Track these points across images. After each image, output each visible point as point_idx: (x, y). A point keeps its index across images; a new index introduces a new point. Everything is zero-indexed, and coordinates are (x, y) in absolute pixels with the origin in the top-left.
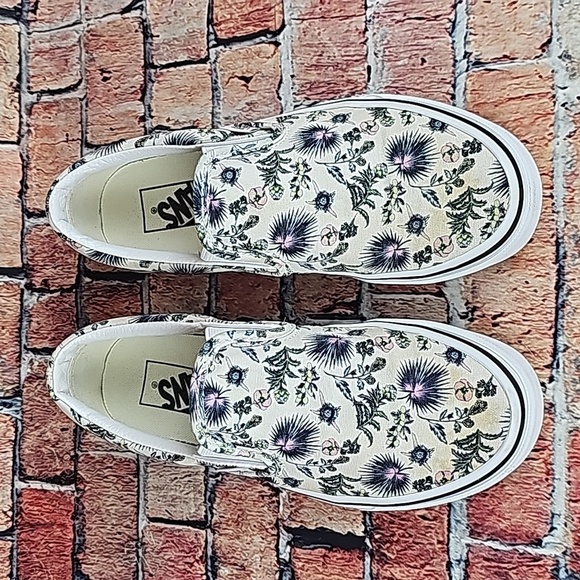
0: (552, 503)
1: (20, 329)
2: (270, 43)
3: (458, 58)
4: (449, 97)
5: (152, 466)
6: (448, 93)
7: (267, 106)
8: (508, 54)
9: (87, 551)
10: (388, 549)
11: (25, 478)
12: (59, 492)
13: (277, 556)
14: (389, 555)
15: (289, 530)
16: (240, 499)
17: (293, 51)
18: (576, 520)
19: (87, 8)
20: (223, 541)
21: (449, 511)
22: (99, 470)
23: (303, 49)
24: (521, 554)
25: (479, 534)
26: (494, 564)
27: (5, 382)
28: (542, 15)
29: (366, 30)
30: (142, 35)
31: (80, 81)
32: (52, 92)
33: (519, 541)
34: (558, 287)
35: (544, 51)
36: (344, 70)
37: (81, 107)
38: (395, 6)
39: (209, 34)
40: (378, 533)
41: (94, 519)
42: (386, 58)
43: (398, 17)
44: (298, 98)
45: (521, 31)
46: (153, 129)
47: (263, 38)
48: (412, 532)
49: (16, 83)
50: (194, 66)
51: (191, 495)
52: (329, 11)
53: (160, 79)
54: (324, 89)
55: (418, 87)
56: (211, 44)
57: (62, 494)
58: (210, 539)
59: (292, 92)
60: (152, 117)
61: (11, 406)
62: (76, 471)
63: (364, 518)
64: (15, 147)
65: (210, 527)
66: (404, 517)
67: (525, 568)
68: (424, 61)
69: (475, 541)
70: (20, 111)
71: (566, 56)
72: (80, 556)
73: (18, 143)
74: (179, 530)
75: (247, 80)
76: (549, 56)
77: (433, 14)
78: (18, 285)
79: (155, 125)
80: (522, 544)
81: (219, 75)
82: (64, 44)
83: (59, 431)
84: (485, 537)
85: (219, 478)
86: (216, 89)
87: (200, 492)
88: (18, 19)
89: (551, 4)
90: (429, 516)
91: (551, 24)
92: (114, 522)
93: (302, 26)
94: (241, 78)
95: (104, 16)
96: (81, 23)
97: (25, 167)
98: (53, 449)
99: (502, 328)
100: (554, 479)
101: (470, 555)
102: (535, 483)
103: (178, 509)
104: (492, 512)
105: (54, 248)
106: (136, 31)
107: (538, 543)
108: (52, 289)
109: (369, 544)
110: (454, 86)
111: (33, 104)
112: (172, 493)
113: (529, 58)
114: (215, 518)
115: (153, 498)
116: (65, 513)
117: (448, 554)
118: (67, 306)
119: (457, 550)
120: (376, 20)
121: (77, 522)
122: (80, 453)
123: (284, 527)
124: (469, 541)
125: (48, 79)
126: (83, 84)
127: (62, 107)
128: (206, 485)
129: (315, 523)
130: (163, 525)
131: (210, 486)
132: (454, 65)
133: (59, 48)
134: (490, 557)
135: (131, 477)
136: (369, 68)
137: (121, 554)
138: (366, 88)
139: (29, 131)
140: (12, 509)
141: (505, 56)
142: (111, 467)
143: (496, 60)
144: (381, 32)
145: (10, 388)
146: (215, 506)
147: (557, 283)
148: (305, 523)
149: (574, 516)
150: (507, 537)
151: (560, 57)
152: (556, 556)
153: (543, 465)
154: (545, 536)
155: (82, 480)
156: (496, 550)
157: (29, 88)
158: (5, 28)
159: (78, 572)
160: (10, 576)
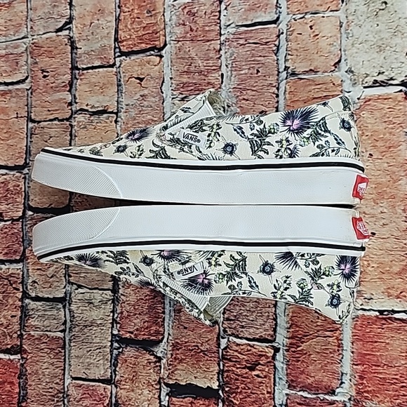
0: (342, 366)
2: (156, 56)
3: (280, 70)
4: (275, 96)
5: (74, 342)
6: (274, 93)
7: (154, 97)
8: (313, 68)
9: (29, 400)
10: (234, 397)
12: (10, 359)
13: (160, 403)
14: (235, 401)
15: (167, 385)
16: (135, 364)
17: (171, 62)
18: (357, 377)
19: (32, 28)
20: (122, 393)
21: (275, 372)
22: (37, 344)
23: (178, 60)
24: (321, 400)
25: (294, 387)
28: (335, 44)
29: (221, 49)
30: (70, 48)
31: (27, 77)
32: (7, 84)
33: (320, 391)
35: (336, 67)
36: (205, 76)
37: (28, 94)
38: (240, 34)
39: (115, 48)
40: (227, 387)
41: (33, 378)
42: (233, 69)
43: (242, 42)
44: (175, 93)
45: (322, 54)
46: (77, 111)
47: (152, 52)
48: (250, 386)
50: (105, 69)
51: (101, 362)
52: (196, 36)
53: (82, 77)
54: (192, 88)
55: (255, 89)
56: (117, 55)
57: (12, 361)
58: (114, 392)
59: (171, 88)
60: (76, 103)
62: (21, 345)
63: (218, 377)
65: (114, 383)
66: (245, 375)
68: (258, 71)
69: (292, 392)
71: (350, 71)
72: (24, 404)
74: (93, 386)
75: (141, 80)
76: (339, 71)
77: (264, 41)
79: (78, 108)
80: (322, 393)
81: (122, 76)
82: (15, 51)
83: (10, 318)
84: (298, 389)
85: (120, 350)
86: (120, 85)
87: (107, 360)
89: (341, 37)
90: (261, 375)
91: (340, 50)
92: (48, 380)
93: (178, 45)
94: (136, 78)
95: (44, 34)
96: (27, 38)
98: (5, 330)
100: (343, 350)
101: (288, 401)
102: (331, 353)
103: (92, 371)
104: (303, 372)
105: (7, 191)
106: (66, 45)
107: (333, 393)
108: (5, 219)
109: (221, 394)
110: (278, 89)
112: (88, 360)
113: (326, 72)
114: (118, 377)
115: (75, 363)
116: (14, 374)
117: (274, 401)
118: (16, 231)
119: (280, 400)
120: (227, 43)
121: (21, 381)
122: (24, 333)
123: (164, 383)
124: (288, 391)
125: (4, 75)
126: (29, 79)
127: (14, 94)
128: (111, 355)
129: (185, 380)
130: (81, 382)
131: (114, 355)
132: (278, 75)
133: (12, 54)
134: (302, 402)
135: (60, 349)
136: (222, 75)
137: (52, 403)
138: (220, 88)
141: (311, 70)
142: (46, 343)
143: (305, 72)
144: (230, 51)
146: (117, 369)
148: (178, 380)
149: (356, 375)
150: (312, 389)
151: (346, 72)
152: (344, 401)
153: (336, 341)
154: (337, 388)
155: (25, 352)
156: (306, 398)
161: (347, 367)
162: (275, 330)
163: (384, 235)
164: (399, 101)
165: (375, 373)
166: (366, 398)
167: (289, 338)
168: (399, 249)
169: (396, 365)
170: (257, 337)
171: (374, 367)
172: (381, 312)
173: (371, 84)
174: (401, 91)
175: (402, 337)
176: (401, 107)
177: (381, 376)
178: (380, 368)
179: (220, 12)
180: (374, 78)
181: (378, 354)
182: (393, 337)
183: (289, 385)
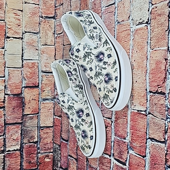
6: (114, 30)
11: (55, 116)
12: (59, 119)
18: (131, 134)
21: (112, 129)
24: (122, 141)
26: (118, 143)
27: (52, 96)
28: (129, 9)
29: (102, 16)
32: (59, 34)
33: (122, 138)
38: (106, 10)
41: (63, 125)
43: (107, 12)
45: (125, 14)
49: (54, 32)
55: (109, 29)
61: (53, 100)
62: (61, 115)
64: (54, 46)
67: (123, 144)
68: (110, 23)
70: (54, 38)
72: (61, 133)
73: (54, 45)
76: (130, 20)
77: (112, 11)
84: (117, 136)
88: (54, 18)
89: (130, 7)
90: (109, 130)
91: (130, 12)
92: (66, 126)
97: (55, 50)
98: (59, 110)
100: (128, 124)
102: (125, 124)
104: (118, 131)
107: (125, 139)
110: (115, 28)
111: (57, 37)
113: (126, 21)
116: (60, 123)
119: (113, 139)
120: (103, 13)
121: (61, 125)
122: (62, 111)
124: (114, 137)
125: (59, 31)
126: (63, 32)
127: (61, 37)
130: (72, 128)
132: (115, 23)
133: (60, 24)
134: (118, 141)
137: (67, 133)
139: (56, 43)
140: (53, 122)
141: (123, 20)
143: (121, 21)
144: (104, 16)
145: (53, 97)
150: (120, 137)
151: (132, 20)
152: (128, 142)
153: (126, 120)
154: (126, 137)
155: (62, 117)
156: (118, 139)
157: (56, 33)
158: (52, 21)
159: (61, 136)
160: (53, 135)
161: (129, 131)
162: (112, 115)
163: (139, 82)
164: (145, 30)
165: (136, 133)
166: (133, 142)
167: (115, 118)
168: (143, 87)
169: (141, 131)
170: (108, 117)
171: (136, 131)
172: (138, 111)
173: (138, 24)
174: (146, 26)
175: (143, 121)
176: (146, 32)
177: (137, 135)
179: (101, 2)
180: (139, 21)
181: (137, 126)
182: (141, 120)
183: (115, 135)
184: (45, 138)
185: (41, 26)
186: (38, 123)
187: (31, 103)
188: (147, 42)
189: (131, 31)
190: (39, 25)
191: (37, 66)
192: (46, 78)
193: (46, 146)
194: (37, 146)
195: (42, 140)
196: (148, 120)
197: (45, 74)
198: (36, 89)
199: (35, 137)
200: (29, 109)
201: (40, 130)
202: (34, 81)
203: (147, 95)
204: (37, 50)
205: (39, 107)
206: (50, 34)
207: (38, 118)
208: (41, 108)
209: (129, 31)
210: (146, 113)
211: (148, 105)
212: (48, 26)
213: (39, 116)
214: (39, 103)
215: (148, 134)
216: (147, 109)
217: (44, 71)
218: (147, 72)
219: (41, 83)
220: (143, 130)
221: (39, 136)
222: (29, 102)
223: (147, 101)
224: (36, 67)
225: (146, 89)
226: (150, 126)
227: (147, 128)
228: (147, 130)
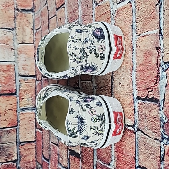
1: (36, 90)
3: (93, 3)
6: (92, 15)
9: (44, 148)
10: (84, 159)
11: (37, 128)
12: (40, 132)
13: (67, 156)
14: (84, 161)
15: (69, 149)
18: (117, 158)
20: (60, 150)
21: (94, 150)
23: (68, 8)
24: (106, 167)
26: (101, 168)
27: (33, 104)
32: (38, 29)
34: (112, 78)
36: (75, 12)
40: (82, 154)
41: (44, 140)
42: (82, 7)
47: (63, 6)
48: (87, 155)
49: (32, 28)
50: (54, 17)
53: (50, 22)
54: (72, 19)
55: (87, 15)
56: (56, 10)
58: (58, 150)
59: (67, 21)
61: (34, 110)
63: (80, 149)
64: (33, 44)
65: (58, 146)
66: (86, 150)
68: (88, 6)
70: (34, 35)
72: (43, 150)
73: (33, 43)
74: (55, 146)
78: (35, 79)
80: (106, 164)
81: (57, 19)
82: (39, 16)
84: (100, 160)
86: (57, 23)
88: (32, 11)
90: (90, 150)
92: (47, 142)
94: (60, 19)
96: (40, 10)
97: (35, 49)
99: (102, 92)
103: (54, 140)
104: (101, 152)
106: (47, 10)
107: (109, 164)
108: (39, 80)
109: (81, 157)
110: (93, 13)
111: (36, 33)
114: (59, 144)
115: (51, 136)
119: (95, 164)
121: (42, 141)
124: (97, 160)
125: (37, 26)
126: (41, 26)
127: (39, 33)
129: (73, 149)
130: (52, 144)
132: (93, 6)
134: (101, 166)
136: (79, 11)
137: (48, 150)
139: (35, 40)
140: (35, 136)
141: (101, 0)
143: (100, 2)
147: (112, 77)
148: (71, 148)
150: (104, 161)
154: (111, 162)
155: (43, 130)
156: (102, 164)
157: (35, 29)
158: (30, 14)
159: (42, 154)
160: (35, 152)
161: (113, 153)
163: (124, 83)
164: (129, 8)
165: (122, 157)
168: (129, 91)
169: (129, 155)
171: (122, 155)
173: (119, 1)
174: (129, 2)
175: (130, 140)
176: (130, 11)
177: (124, 160)
178: (123, 155)
181: (123, 147)
182: (127, 139)
183: (97, 157)
184: (26, 156)
185: (17, 21)
186: (17, 138)
187: (8, 114)
188: (132, 26)
189: (112, 13)
190: (14, 19)
191: (13, 69)
192: (25, 82)
193: (28, 165)
194: (17, 165)
195: (23, 158)
196: (136, 140)
197: (23, 78)
198: (12, 97)
199: (14, 154)
200: (5, 121)
201: (19, 147)
202: (10, 88)
203: (134, 102)
204: (13, 50)
205: (18, 118)
206: (28, 30)
207: (16, 132)
208: (20, 120)
209: (109, 13)
210: (134, 129)
211: (136, 118)
212: (25, 20)
213: (17, 130)
214: (18, 113)
215: (137, 161)
216: (135, 123)
217: (23, 75)
218: (133, 70)
219: (19, 89)
220: (131, 154)
221: (18, 153)
222: (5, 112)
223: (135, 112)
224: (11, 70)
225: (132, 93)
226: (139, 148)
227: (136, 152)
228: (137, 155)
